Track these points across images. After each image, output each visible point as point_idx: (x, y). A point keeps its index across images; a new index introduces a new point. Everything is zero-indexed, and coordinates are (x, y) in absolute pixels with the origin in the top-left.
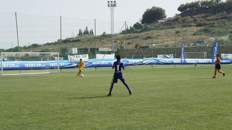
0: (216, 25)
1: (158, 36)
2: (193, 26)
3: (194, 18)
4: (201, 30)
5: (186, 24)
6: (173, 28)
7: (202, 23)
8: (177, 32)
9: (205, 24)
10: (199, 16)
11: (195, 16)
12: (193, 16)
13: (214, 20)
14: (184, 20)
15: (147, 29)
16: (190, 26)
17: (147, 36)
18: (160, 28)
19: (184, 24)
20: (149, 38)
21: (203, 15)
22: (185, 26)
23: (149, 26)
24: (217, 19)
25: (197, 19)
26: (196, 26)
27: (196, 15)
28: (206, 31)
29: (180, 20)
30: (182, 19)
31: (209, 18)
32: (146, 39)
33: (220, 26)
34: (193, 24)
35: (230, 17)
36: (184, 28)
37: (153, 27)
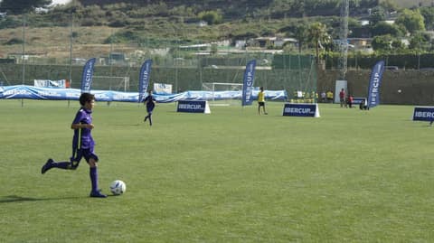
0: (146, 26)
1: (35, 38)
2: (105, 24)
3: (106, 9)
4: (119, 35)
5: (91, 19)
6: (66, 25)
7: (121, 20)
8: (74, 35)
9: (127, 23)
10: (117, 6)
11: (110, 7)
12: (106, 7)
13: (142, 16)
14: (87, 11)
15: (10, 24)
16: (99, 25)
17: (11, 37)
18: (40, 23)
19: (88, 20)
20: (15, 41)
21: (123, 5)
22: (90, 24)
23: (15, 18)
24: (150, 15)
25: (113, 12)
26: (110, 26)
27: (110, 3)
28: (128, 35)
29: (78, 11)
30: (84, 9)
31: (135, 12)
32: (10, 43)
33: (154, 30)
34: (104, 22)
35: (172, 14)
36: (88, 28)
37: (25, 21)
